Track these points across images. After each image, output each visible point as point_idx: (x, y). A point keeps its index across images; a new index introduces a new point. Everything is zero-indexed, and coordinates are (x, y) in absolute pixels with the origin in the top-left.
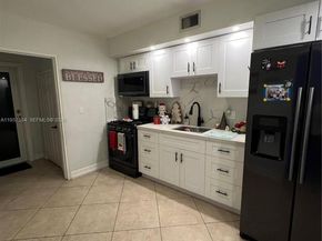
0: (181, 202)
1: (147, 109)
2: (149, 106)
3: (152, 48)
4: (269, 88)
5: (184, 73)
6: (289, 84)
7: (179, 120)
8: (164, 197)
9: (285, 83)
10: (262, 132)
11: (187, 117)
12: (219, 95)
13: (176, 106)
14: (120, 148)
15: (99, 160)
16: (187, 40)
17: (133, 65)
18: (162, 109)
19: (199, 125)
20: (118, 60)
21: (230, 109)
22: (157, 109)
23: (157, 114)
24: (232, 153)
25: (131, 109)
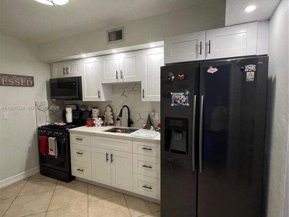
0: (112, 201)
1: (82, 112)
2: (83, 110)
3: (83, 56)
4: (175, 95)
5: (114, 80)
6: (188, 93)
7: (112, 122)
8: (96, 198)
9: (185, 92)
10: (173, 131)
11: (118, 119)
12: (143, 100)
13: (109, 109)
14: (51, 153)
15: (28, 167)
16: (114, 51)
17: (65, 70)
18: (95, 112)
19: (129, 126)
20: (50, 65)
21: (154, 111)
22: (91, 112)
23: (91, 117)
24: (154, 150)
25: (64, 113)
